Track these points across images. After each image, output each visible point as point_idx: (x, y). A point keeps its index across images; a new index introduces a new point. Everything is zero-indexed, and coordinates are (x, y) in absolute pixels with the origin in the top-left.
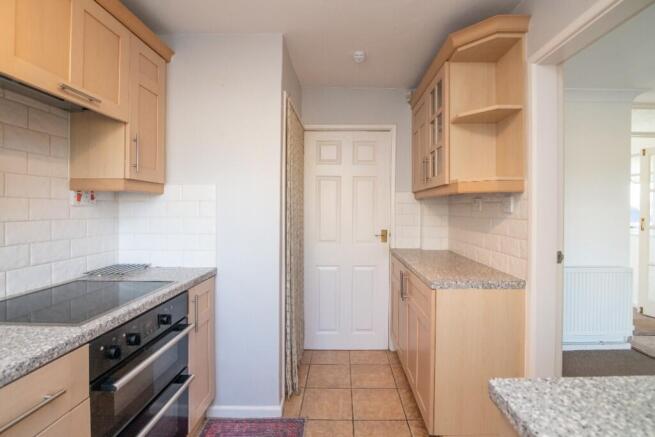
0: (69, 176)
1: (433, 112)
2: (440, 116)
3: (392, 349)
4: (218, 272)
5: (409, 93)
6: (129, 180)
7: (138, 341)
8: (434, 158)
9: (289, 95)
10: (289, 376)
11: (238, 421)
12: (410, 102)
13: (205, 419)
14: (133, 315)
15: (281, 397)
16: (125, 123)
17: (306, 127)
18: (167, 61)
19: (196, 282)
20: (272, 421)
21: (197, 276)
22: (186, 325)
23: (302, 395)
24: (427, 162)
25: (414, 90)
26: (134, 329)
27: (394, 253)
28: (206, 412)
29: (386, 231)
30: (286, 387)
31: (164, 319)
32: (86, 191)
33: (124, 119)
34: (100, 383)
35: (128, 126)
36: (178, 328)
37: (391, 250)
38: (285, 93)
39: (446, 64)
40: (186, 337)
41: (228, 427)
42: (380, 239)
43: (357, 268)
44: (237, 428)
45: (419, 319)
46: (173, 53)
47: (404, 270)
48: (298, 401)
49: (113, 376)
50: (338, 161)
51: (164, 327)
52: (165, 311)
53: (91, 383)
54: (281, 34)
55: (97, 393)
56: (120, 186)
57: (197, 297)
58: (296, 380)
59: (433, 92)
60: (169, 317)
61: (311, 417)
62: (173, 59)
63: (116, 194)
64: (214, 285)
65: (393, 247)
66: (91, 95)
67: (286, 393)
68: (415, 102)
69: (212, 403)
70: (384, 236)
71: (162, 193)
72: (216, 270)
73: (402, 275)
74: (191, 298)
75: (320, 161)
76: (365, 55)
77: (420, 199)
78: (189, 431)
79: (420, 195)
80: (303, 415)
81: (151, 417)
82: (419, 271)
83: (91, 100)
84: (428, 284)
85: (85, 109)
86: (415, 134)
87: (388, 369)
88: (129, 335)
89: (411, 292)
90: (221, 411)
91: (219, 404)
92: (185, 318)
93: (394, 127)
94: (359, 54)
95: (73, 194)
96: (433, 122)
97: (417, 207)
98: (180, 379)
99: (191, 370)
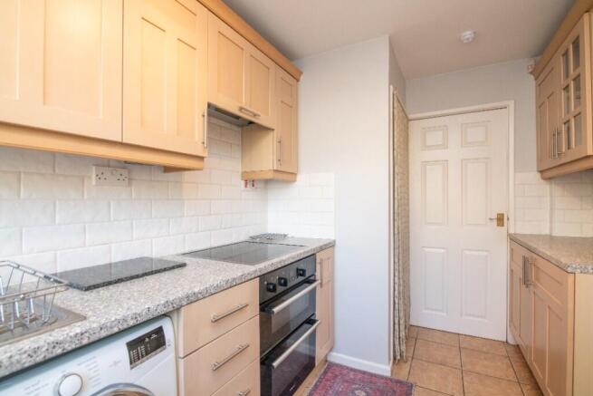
0: (240, 170)
1: (567, 75)
2: (577, 79)
3: (511, 341)
4: (337, 243)
5: (532, 62)
6: (276, 171)
7: (285, 284)
8: (569, 129)
9: (395, 88)
10: (397, 343)
11: (352, 370)
12: (531, 73)
13: (326, 361)
14: (283, 264)
15: (390, 359)
16: (273, 130)
17: (410, 116)
18: (298, 81)
19: (322, 249)
20: (382, 377)
21: (321, 244)
22: (314, 281)
23: (409, 363)
24: (559, 134)
25: (538, 58)
26: (283, 274)
27: (513, 239)
28: (326, 356)
29: (503, 215)
30: (394, 352)
31: (300, 272)
32: (251, 181)
33: (273, 128)
34: (265, 307)
35: (275, 132)
36: (309, 281)
37: (509, 235)
38: (391, 87)
39: (586, 15)
40: (314, 289)
41: (345, 372)
42: (495, 222)
43: (467, 252)
44: (351, 375)
45: (549, 307)
46: (301, 73)
47: (528, 254)
48: (406, 367)
49: (272, 304)
50: (444, 146)
51: (301, 278)
52: (302, 266)
53: (260, 305)
54: (387, 36)
55: (263, 313)
56: (270, 176)
57: (321, 260)
58: (403, 348)
59: (566, 54)
60: (304, 271)
61: (419, 384)
62: (302, 78)
63: (267, 182)
64: (333, 253)
65: (512, 231)
66: (255, 112)
67: (395, 358)
68: (540, 71)
69: (331, 350)
70: (500, 220)
71: (295, 181)
72: (335, 241)
73: (525, 260)
74: (318, 261)
75: (425, 147)
76: (475, 33)
77: (549, 179)
78: (316, 364)
79: (549, 174)
80: (411, 380)
81: (286, 348)
82: (548, 253)
83: (255, 115)
84: (563, 269)
85: (251, 123)
86: (540, 106)
87: (507, 361)
88: (280, 279)
89: (537, 279)
90: (338, 357)
91: (337, 352)
92: (313, 275)
93: (511, 104)
94: (468, 34)
95: (243, 182)
96: (567, 88)
97: (546, 188)
98: (311, 321)
99: (317, 317)
